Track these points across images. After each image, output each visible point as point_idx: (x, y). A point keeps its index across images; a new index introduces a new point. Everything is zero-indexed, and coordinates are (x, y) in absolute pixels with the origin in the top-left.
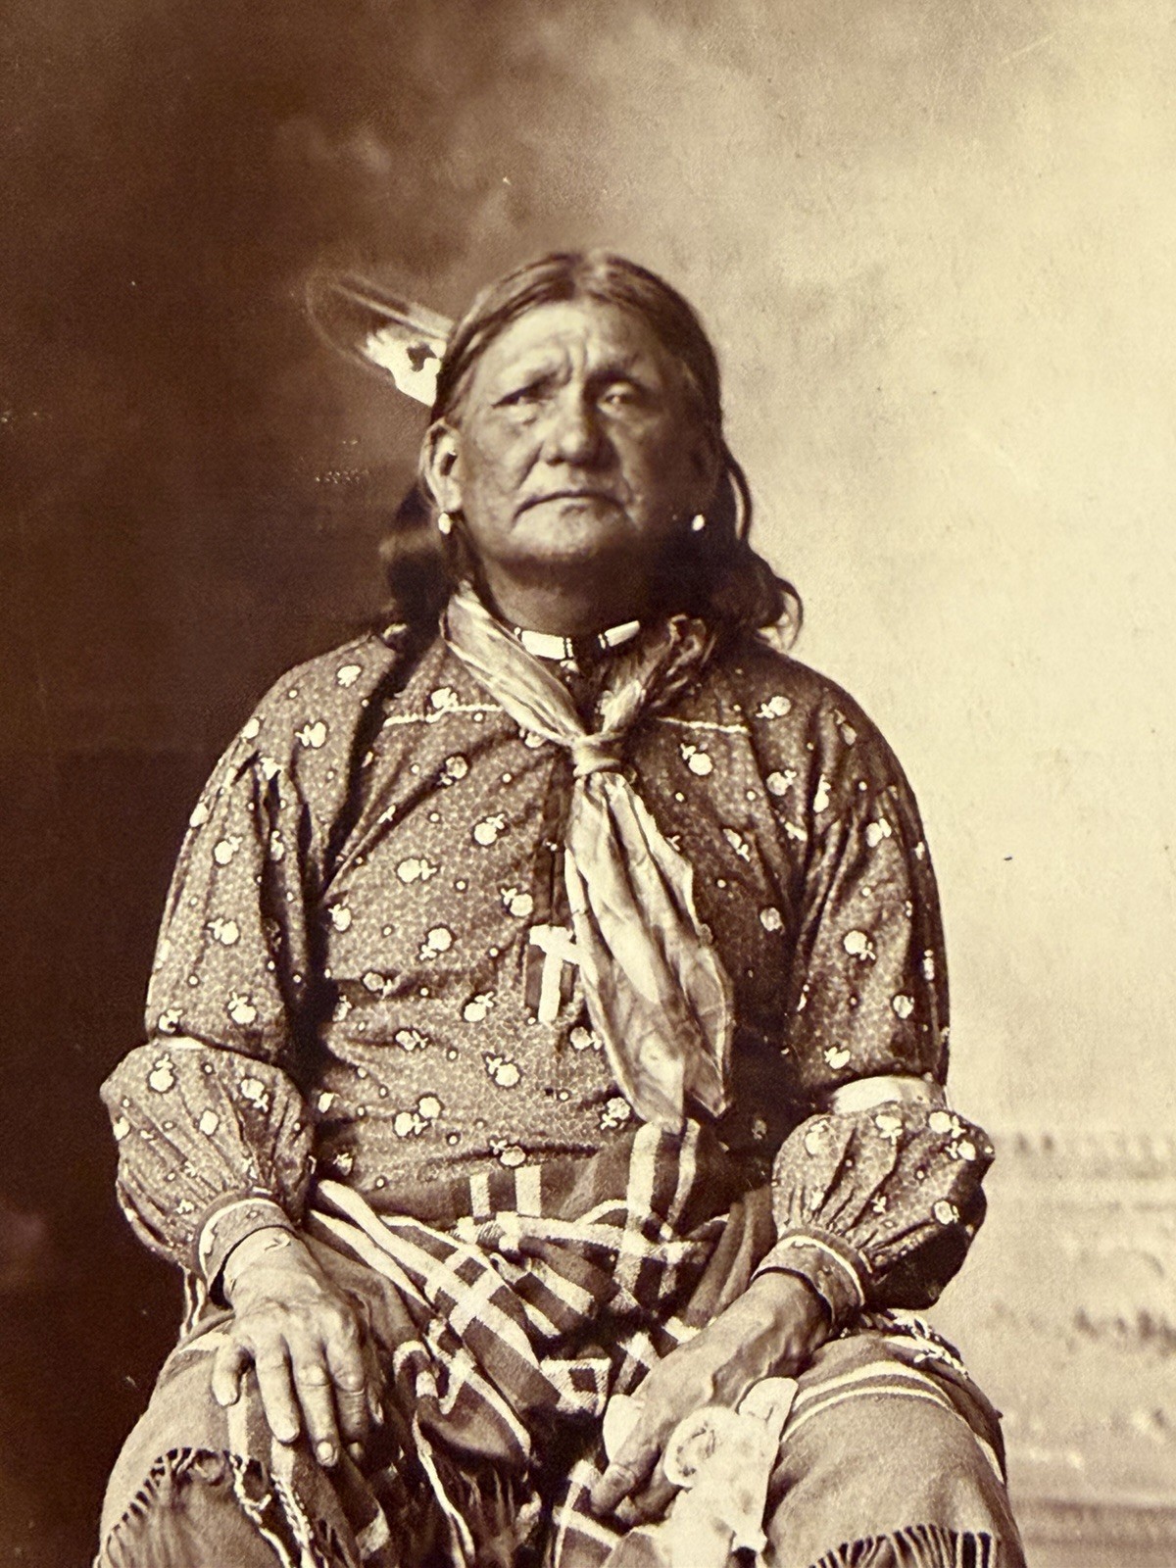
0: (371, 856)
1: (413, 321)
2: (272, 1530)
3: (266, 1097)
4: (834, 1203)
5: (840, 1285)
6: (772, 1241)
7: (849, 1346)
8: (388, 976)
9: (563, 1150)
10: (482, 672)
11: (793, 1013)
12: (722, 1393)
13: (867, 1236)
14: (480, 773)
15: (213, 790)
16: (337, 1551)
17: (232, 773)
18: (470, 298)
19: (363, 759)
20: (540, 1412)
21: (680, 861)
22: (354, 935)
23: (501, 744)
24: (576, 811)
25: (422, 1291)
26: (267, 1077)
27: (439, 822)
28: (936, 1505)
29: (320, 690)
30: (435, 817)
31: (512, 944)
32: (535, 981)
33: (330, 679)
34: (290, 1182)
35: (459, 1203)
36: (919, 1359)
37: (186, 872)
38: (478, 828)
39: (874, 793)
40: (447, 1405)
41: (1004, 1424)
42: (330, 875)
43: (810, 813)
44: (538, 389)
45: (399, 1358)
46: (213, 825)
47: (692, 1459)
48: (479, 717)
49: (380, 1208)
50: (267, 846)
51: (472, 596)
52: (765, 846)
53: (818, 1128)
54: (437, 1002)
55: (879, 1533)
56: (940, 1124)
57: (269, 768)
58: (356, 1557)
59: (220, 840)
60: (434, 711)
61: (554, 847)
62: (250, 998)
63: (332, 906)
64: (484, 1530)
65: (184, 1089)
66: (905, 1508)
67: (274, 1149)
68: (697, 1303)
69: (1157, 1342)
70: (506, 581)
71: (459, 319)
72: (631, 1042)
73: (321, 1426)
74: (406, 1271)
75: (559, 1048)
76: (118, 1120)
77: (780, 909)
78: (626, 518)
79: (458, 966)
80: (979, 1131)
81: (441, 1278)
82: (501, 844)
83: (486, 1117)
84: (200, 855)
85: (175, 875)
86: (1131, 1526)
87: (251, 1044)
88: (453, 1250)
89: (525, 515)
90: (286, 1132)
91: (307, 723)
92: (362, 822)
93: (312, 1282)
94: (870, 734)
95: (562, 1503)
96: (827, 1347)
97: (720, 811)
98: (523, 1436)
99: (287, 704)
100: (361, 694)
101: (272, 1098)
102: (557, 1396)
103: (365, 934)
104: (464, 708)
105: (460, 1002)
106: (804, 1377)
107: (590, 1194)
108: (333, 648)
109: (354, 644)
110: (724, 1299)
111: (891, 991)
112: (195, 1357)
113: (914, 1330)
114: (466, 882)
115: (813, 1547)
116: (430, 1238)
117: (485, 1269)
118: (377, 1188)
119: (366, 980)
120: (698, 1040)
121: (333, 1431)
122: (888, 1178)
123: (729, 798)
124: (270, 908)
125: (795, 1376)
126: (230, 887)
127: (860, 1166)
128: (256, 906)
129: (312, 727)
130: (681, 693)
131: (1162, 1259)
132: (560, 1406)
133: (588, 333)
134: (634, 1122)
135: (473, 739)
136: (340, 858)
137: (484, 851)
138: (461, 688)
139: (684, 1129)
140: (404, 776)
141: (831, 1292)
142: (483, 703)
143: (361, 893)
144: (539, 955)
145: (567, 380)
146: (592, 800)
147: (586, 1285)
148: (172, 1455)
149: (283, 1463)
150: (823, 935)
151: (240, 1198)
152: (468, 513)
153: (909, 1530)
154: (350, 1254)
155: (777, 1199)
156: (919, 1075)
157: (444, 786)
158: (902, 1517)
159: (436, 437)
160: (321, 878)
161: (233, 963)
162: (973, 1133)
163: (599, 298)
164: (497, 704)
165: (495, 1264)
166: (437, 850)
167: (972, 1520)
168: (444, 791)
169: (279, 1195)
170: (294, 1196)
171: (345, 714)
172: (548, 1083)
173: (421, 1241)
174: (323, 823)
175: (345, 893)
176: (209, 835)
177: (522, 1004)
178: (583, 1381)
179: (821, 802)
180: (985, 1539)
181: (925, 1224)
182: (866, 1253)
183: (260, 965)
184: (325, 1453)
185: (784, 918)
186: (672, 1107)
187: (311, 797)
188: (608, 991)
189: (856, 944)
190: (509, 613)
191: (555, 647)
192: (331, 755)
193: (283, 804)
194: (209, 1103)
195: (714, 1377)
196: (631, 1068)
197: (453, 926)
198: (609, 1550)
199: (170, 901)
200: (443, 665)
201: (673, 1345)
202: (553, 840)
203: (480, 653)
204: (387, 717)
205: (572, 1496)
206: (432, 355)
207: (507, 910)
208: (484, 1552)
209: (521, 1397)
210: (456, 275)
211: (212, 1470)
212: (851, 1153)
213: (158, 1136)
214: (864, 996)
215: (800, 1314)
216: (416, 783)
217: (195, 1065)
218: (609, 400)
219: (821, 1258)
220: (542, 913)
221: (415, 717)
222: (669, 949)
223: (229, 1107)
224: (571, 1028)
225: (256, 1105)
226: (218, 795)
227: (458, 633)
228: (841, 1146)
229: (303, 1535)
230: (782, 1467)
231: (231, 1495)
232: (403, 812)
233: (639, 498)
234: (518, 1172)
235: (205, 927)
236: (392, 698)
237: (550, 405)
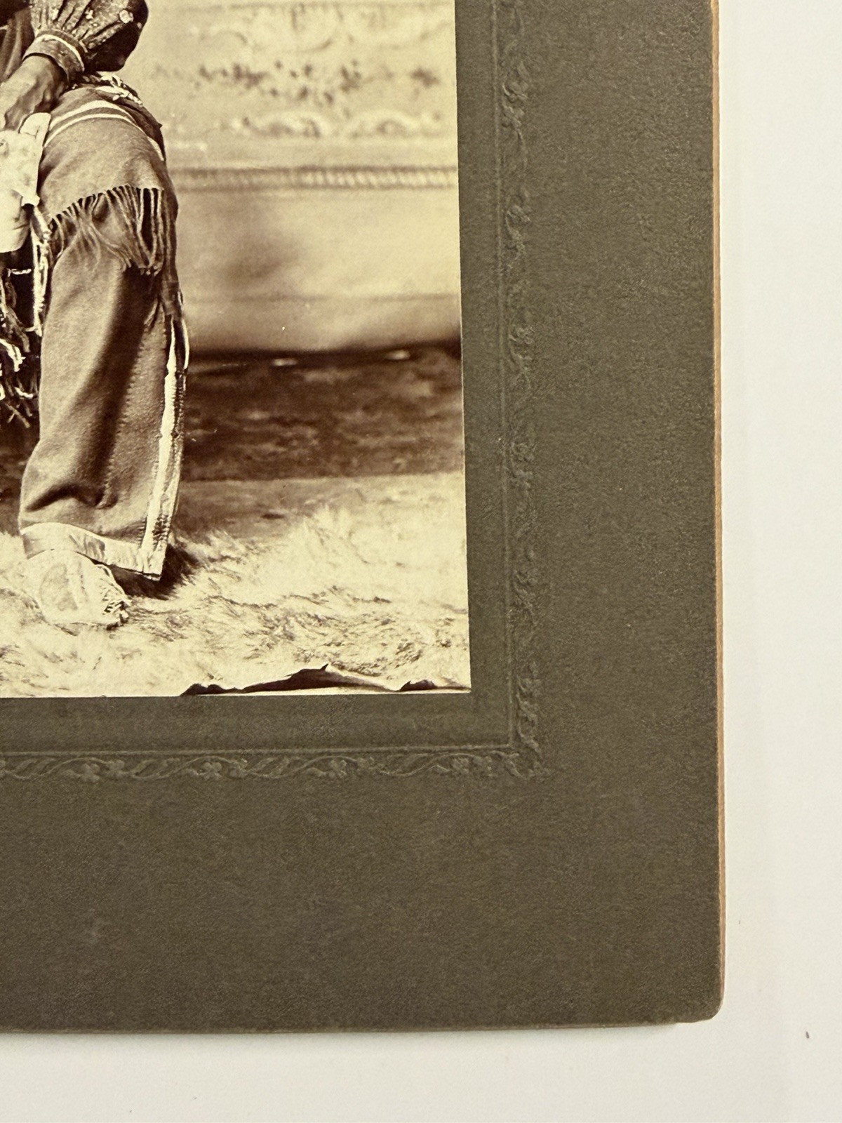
4: (65, 15)
5: (71, 61)
6: (32, 39)
7: (77, 93)
12: (10, 123)
13: (84, 32)
28: (128, 174)
36: (115, 98)
41: (163, 130)
55: (100, 192)
66: (113, 178)
69: (245, 81)
86: (233, 180)
96: (66, 94)
106: (53, 112)
110: (8, 72)
113: (112, 82)
115: (63, 202)
125: (49, 111)
131: (245, 35)
141: (65, 63)
153: (114, 189)
155: (33, 15)
158: (111, 182)
167: (148, 182)
180: (155, 191)
181: (115, 23)
182: (84, 42)
195: (6, 116)
215: (50, 77)
219: (59, 46)
230: (45, 161)
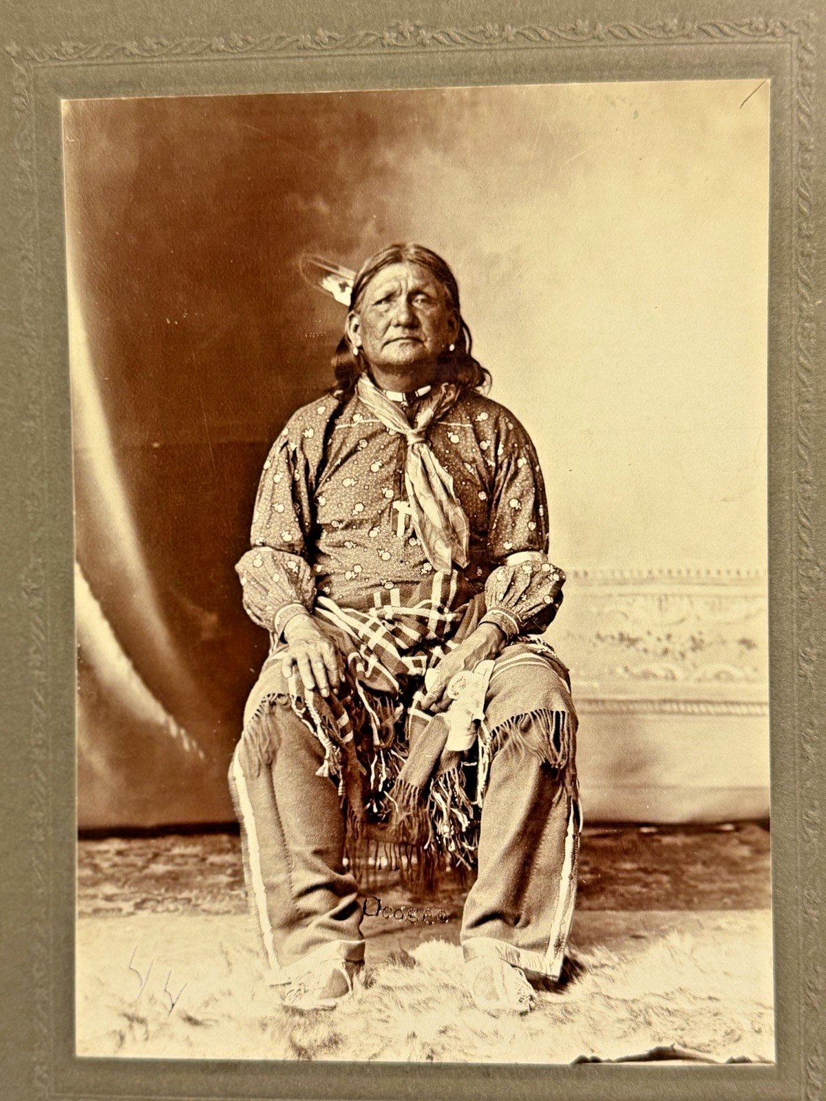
0: (332, 478)
1: (340, 273)
2: (307, 720)
3: (297, 568)
4: (508, 598)
5: (510, 627)
6: (485, 612)
7: (514, 648)
8: (340, 522)
9: (407, 582)
10: (372, 407)
11: (491, 530)
12: (468, 666)
13: (520, 609)
14: (372, 445)
15: (272, 455)
16: (330, 726)
17: (279, 449)
18: (362, 263)
19: (328, 441)
20: (402, 676)
21: (448, 475)
22: (327, 507)
23: (380, 434)
24: (409, 458)
25: (357, 635)
26: (297, 561)
27: (358, 464)
28: (545, 701)
29: (311, 416)
30: (356, 462)
31: (386, 508)
32: (395, 521)
33: (314, 412)
34: (307, 598)
35: (370, 603)
36: (539, 651)
37: (263, 486)
38: (372, 466)
39: (520, 448)
40: (368, 674)
42: (317, 484)
43: (496, 456)
44: (389, 298)
45: (350, 658)
46: (273, 468)
47: (457, 690)
48: (371, 424)
49: (341, 606)
50: (293, 476)
51: (367, 378)
52: (479, 469)
53: (501, 571)
54: (359, 531)
55: (526, 712)
56: (546, 568)
57: (292, 446)
58: (337, 728)
59: (275, 474)
60: (354, 422)
61: (401, 472)
62: (290, 531)
63: (319, 497)
64: (383, 716)
65: (266, 566)
66: (535, 703)
67: (301, 586)
68: (458, 634)
69: (626, 643)
70: (379, 372)
71: (358, 272)
72: (432, 543)
73: (323, 683)
74: (351, 628)
75: (405, 546)
76: (242, 578)
77: (486, 491)
78: (424, 347)
79: (366, 517)
80: (560, 570)
81: (364, 630)
82: (381, 472)
83: (379, 572)
84: (268, 480)
85: (259, 487)
86: (616, 707)
87: (291, 548)
88: (368, 620)
89: (386, 347)
90: (305, 580)
91: (306, 429)
92: (328, 465)
93: (317, 633)
94: (518, 425)
95: (410, 706)
96: (506, 649)
97: (463, 456)
98: (396, 684)
99: (298, 422)
100: (326, 417)
101: (299, 568)
102: (408, 669)
103: (331, 507)
104: (365, 421)
105: (368, 530)
106: (497, 660)
107: (418, 598)
109: (323, 398)
110: (468, 633)
111: (528, 520)
112: (275, 661)
113: (537, 641)
114: (368, 486)
115: (501, 718)
116: (359, 616)
117: (379, 626)
118: (339, 599)
119: (332, 523)
120: (456, 541)
121: (327, 685)
122: (527, 588)
123: (466, 451)
124: (296, 498)
125: (494, 659)
126: (280, 491)
127: (517, 584)
128: (290, 498)
129: (308, 430)
130: (447, 413)
131: (627, 613)
132: (409, 673)
133: (408, 276)
134: (433, 571)
135: (369, 433)
136: (321, 479)
137: (375, 474)
138: (364, 414)
139: (452, 573)
140: (344, 447)
141: (506, 629)
142: (372, 418)
143: (329, 491)
144: (397, 512)
145: (401, 294)
146: (414, 454)
147: (417, 630)
148: (269, 696)
149: (309, 697)
150: (502, 501)
151: (289, 604)
152: (364, 347)
154: (331, 622)
155: (486, 597)
156: (538, 550)
157: (359, 451)
158: (534, 706)
159: (351, 317)
160: (314, 486)
161: (282, 519)
162: (558, 571)
163: (412, 261)
164: (378, 419)
165: (384, 624)
166: (357, 475)
167: (558, 706)
168: (359, 453)
169: (304, 602)
170: (309, 603)
171: (320, 424)
172: (401, 558)
173: (357, 617)
174: (314, 466)
175: (323, 492)
176: (271, 472)
177: (391, 530)
178: (418, 664)
179: (500, 451)
180: (563, 712)
181: (541, 604)
182: (519, 615)
183: (292, 519)
184: (325, 693)
185: (487, 495)
186: (447, 565)
187: (309, 456)
188: (422, 524)
189: (514, 503)
190: (381, 384)
191: (399, 397)
192: (316, 441)
193: (298, 459)
194: (276, 571)
195: (465, 661)
196: (433, 552)
197: (364, 502)
198: (428, 722)
199: (258, 497)
200: (357, 405)
201: (450, 650)
202: (400, 469)
203: (370, 400)
204: (336, 425)
205: (414, 704)
206: (348, 286)
207: (384, 496)
208: (383, 724)
209: (395, 670)
210: (356, 255)
211: (283, 700)
212: (513, 580)
213: (258, 583)
214: (517, 522)
215: (496, 637)
216: (348, 450)
217: (270, 557)
218: (417, 301)
219: (503, 617)
220: (397, 496)
221: (347, 425)
222: (445, 508)
223: (284, 572)
224: (409, 538)
225: (294, 571)
226: (274, 457)
227: (362, 393)
228: (510, 577)
229: (317, 720)
230: (490, 691)
231: (291, 708)
232: (344, 460)
233: (429, 339)
234: (391, 591)
235: (271, 506)
236: (338, 418)
237: (394, 304)
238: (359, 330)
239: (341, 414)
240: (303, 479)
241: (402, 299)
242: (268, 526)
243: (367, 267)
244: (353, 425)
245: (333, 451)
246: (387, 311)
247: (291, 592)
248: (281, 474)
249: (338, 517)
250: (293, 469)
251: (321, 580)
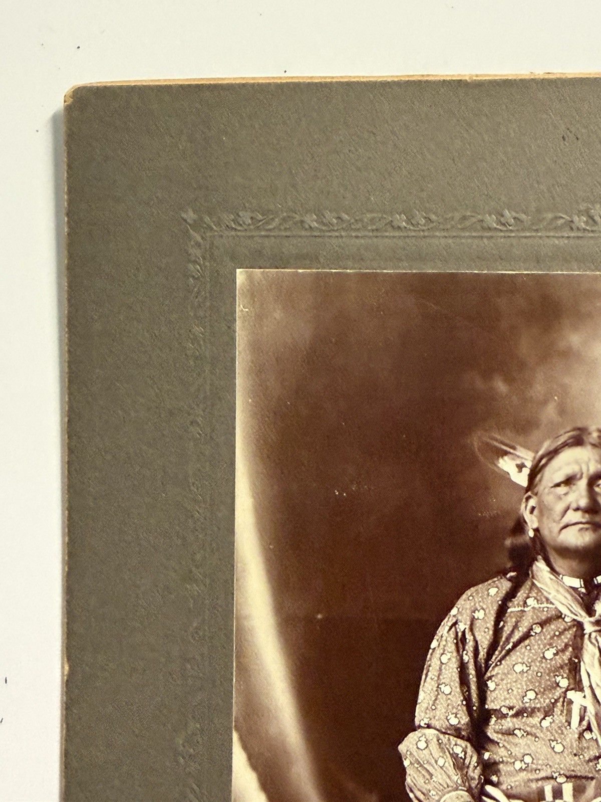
0: (503, 662)
1: (518, 453)
3: (463, 753)
8: (511, 708)
9: (581, 777)
10: (546, 591)
14: (546, 631)
15: (440, 634)
17: (447, 628)
18: (540, 444)
19: (499, 624)
22: (497, 692)
23: (554, 620)
24: (585, 646)
26: (464, 746)
27: (530, 649)
29: (482, 597)
30: (528, 648)
31: (560, 697)
32: (569, 712)
33: (486, 593)
34: (473, 785)
35: (540, 796)
37: (430, 666)
38: (546, 652)
42: (487, 668)
44: (569, 481)
46: (440, 648)
48: (546, 609)
49: (509, 796)
50: (461, 657)
51: (543, 562)
54: (531, 719)
57: (461, 627)
59: (442, 654)
60: (528, 606)
61: (576, 661)
62: (456, 714)
63: (488, 681)
65: (431, 748)
67: (467, 772)
70: (556, 556)
71: (537, 452)
75: (579, 738)
76: (405, 759)
79: (538, 706)
82: (555, 659)
83: (550, 764)
84: (435, 659)
85: (425, 667)
87: (457, 732)
89: (564, 531)
90: (472, 766)
91: (477, 609)
92: (499, 648)
99: (468, 602)
100: (498, 599)
101: (466, 754)
103: (501, 692)
104: (540, 605)
105: (539, 720)
107: (593, 794)
108: (487, 580)
109: (496, 579)
114: (541, 673)
118: (507, 789)
119: (502, 710)
124: (463, 680)
126: (447, 672)
128: (458, 679)
129: (479, 611)
133: (589, 460)
135: (544, 618)
136: (491, 662)
137: (548, 661)
138: (539, 598)
140: (516, 631)
142: (547, 603)
143: (499, 676)
144: (571, 702)
145: (581, 477)
146: (591, 642)
151: (454, 790)
152: (541, 530)
157: (532, 636)
159: (528, 499)
160: (483, 669)
161: (449, 701)
163: (594, 445)
164: (553, 604)
166: (530, 660)
168: (532, 638)
169: (469, 790)
170: (476, 791)
171: (492, 606)
172: (575, 752)
174: (484, 649)
175: (493, 676)
176: (438, 652)
177: (564, 721)
183: (460, 703)
187: (479, 638)
188: (598, 717)
190: (558, 569)
191: (577, 583)
192: (486, 623)
193: (468, 641)
194: (441, 754)
197: (536, 690)
199: (424, 677)
200: (531, 589)
203: (546, 585)
204: (509, 608)
206: (526, 467)
207: (558, 685)
210: (536, 435)
213: (421, 766)
216: (521, 634)
217: (435, 740)
218: (599, 485)
220: (572, 686)
221: (520, 609)
223: (449, 755)
224: (584, 731)
225: (460, 756)
226: (442, 637)
227: (537, 576)
232: (515, 646)
234: (563, 785)
235: (438, 687)
236: (511, 601)
237: (574, 488)
238: (536, 512)
239: (514, 597)
240: (472, 661)
241: (583, 484)
242: (433, 707)
243: (546, 449)
244: (526, 609)
245: (505, 635)
246: (566, 494)
247: (456, 778)
248: (449, 655)
249: (507, 703)
250: (461, 650)
251: (489, 768)
